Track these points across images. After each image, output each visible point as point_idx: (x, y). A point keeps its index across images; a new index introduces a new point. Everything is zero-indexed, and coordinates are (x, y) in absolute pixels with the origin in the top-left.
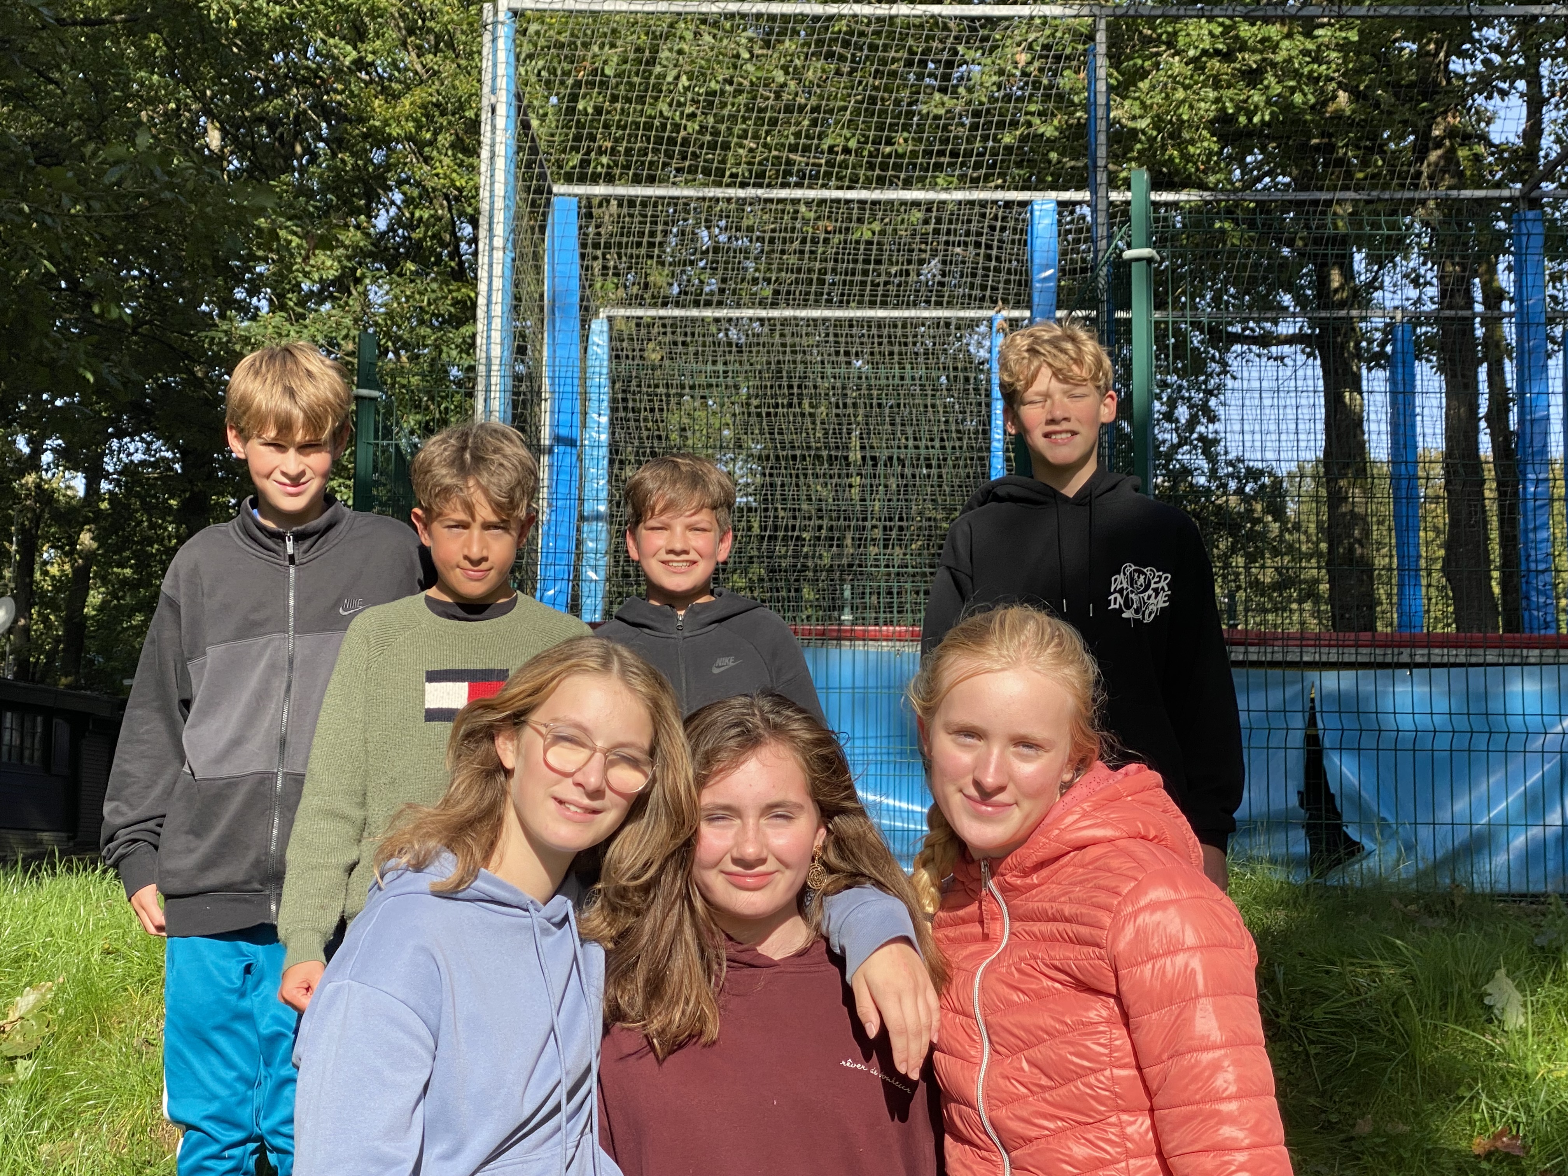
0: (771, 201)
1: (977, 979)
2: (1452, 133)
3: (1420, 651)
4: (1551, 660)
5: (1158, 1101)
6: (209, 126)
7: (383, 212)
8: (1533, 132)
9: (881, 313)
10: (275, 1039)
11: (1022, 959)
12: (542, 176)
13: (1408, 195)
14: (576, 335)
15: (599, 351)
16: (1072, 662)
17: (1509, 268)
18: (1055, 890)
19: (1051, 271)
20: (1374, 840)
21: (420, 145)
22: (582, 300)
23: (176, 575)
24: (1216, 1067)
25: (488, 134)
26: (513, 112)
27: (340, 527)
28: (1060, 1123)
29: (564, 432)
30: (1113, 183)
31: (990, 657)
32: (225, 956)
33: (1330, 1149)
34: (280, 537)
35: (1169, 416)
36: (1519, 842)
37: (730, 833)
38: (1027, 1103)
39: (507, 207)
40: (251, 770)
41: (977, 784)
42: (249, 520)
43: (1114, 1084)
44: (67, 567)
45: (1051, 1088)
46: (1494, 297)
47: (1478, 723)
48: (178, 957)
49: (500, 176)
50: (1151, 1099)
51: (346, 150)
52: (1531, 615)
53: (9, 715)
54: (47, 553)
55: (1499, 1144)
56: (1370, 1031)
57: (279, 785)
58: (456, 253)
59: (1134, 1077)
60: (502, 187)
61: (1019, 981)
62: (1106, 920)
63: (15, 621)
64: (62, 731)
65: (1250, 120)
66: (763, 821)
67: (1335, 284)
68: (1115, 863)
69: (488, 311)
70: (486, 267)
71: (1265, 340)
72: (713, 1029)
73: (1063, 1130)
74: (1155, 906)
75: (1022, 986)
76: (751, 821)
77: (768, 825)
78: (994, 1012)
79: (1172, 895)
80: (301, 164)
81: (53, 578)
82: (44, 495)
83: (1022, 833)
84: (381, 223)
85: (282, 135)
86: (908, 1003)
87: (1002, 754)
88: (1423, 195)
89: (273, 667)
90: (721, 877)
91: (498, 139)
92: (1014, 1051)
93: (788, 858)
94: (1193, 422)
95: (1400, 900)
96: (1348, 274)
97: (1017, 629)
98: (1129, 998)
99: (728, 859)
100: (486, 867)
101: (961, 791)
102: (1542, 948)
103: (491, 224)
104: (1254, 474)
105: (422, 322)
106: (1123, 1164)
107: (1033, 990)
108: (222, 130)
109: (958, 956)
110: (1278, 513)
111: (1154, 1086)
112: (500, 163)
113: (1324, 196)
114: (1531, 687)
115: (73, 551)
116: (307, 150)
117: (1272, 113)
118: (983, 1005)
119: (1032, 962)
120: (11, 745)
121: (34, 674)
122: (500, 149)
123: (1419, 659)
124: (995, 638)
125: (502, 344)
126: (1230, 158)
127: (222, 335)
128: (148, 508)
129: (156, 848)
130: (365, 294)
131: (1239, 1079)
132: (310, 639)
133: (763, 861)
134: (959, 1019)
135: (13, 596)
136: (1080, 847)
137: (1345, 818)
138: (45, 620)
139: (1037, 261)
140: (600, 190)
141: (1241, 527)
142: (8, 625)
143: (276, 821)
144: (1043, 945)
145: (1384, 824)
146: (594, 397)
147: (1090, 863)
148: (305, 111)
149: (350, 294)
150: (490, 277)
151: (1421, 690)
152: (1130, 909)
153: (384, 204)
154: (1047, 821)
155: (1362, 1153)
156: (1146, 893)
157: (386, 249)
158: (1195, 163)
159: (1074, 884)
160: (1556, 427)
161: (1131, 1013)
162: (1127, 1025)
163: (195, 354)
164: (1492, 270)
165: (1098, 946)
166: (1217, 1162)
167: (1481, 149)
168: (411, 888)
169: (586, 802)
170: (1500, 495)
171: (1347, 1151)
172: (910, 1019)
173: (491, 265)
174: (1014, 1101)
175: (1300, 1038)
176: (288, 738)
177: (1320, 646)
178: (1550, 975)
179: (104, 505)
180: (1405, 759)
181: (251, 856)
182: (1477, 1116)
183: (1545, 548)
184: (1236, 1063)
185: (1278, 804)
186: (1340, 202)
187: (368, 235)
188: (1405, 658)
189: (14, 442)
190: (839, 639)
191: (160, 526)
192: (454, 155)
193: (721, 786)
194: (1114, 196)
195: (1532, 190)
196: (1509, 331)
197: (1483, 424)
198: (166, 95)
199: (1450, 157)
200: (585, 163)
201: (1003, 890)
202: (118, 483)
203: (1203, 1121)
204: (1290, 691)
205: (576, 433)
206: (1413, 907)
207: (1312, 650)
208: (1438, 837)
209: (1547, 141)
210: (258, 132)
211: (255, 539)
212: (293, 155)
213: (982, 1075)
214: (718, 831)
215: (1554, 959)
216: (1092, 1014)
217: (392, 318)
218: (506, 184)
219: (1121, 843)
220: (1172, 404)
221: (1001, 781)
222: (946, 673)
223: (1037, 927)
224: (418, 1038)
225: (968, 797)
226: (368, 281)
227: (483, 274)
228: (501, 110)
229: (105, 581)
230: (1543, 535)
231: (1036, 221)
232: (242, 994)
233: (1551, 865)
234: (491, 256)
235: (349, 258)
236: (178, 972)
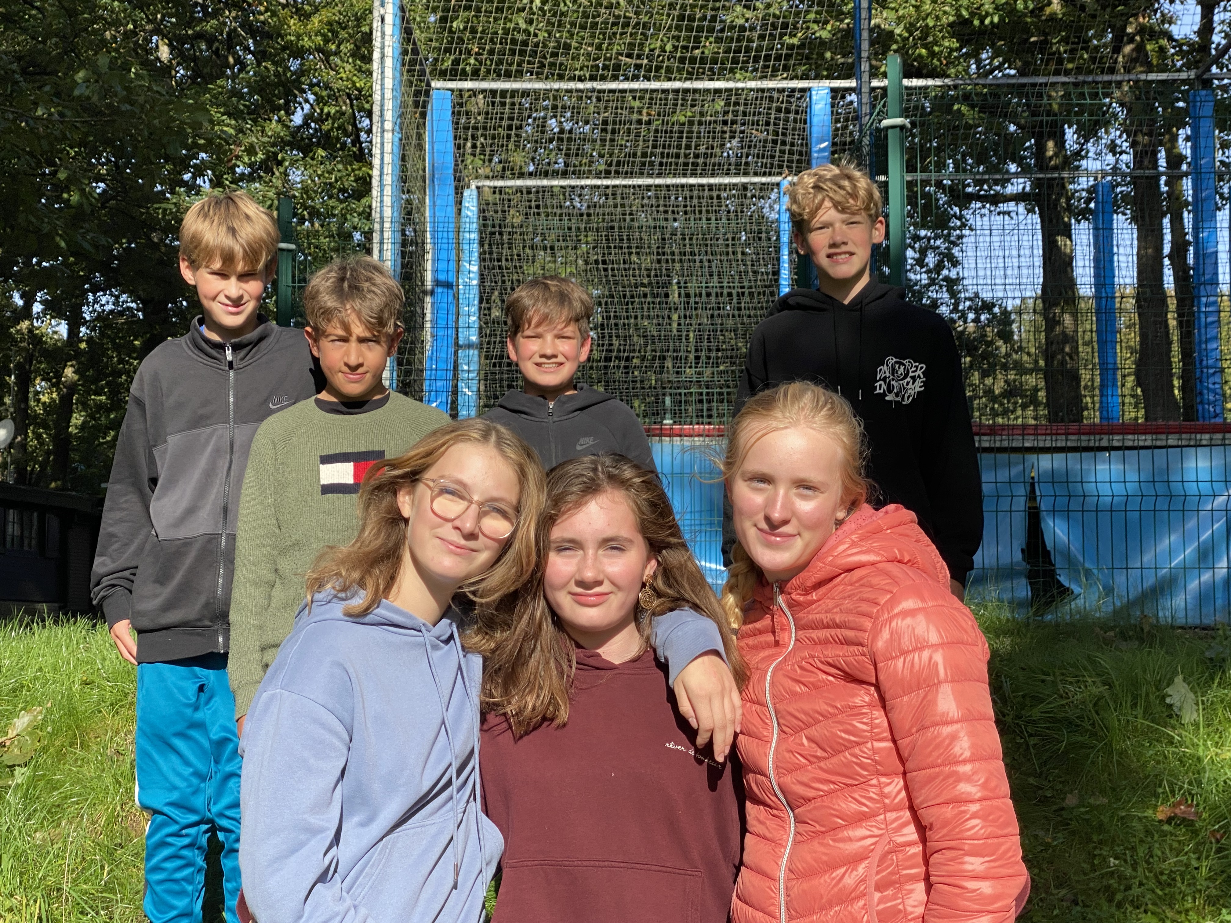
0: (604, 91)
1: (769, 674)
2: (1142, 30)
3: (1116, 437)
4: (1219, 442)
5: (910, 765)
6: (160, 43)
7: (299, 109)
8: (1206, 29)
9: (692, 181)
10: (223, 742)
11: (803, 659)
12: (422, 73)
13: (1107, 78)
14: (451, 199)
15: (469, 213)
16: (841, 422)
17: (1187, 139)
18: (830, 603)
19: (826, 144)
20: (1080, 585)
21: (327, 54)
22: (455, 171)
23: (141, 380)
24: (954, 737)
25: (379, 39)
26: (398, 21)
27: (270, 340)
28: (832, 786)
29: (442, 277)
30: (874, 73)
31: (776, 418)
32: (183, 678)
33: (1046, 818)
34: (220, 347)
35: (920, 262)
36: (1193, 585)
37: (575, 561)
38: (807, 771)
39: (394, 97)
40: (202, 531)
41: (767, 519)
42: (196, 335)
43: (874, 753)
44: (54, 395)
45: (825, 758)
46: (1175, 160)
47: (1161, 489)
48: (146, 680)
49: (389, 72)
50: (903, 764)
51: (269, 60)
52: (1203, 409)
53: (11, 511)
54: (40, 384)
55: (1177, 811)
56: (1077, 726)
57: (223, 544)
58: (357, 141)
59: (890, 748)
60: (391, 81)
61: (801, 676)
62: (868, 624)
63: (15, 438)
64: (53, 523)
65: (982, 22)
66: (600, 552)
67: (1050, 153)
68: (875, 581)
69: (381, 180)
70: (379, 145)
71: (996, 200)
72: (564, 715)
73: (835, 791)
74: (906, 614)
75: (803, 680)
76: (591, 552)
77: (604, 555)
78: (782, 701)
79: (921, 605)
80: (233, 72)
81: (44, 403)
82: (35, 338)
83: (804, 559)
84: (298, 119)
85: (218, 49)
86: (716, 703)
87: (786, 494)
88: (1119, 78)
89: (217, 451)
90: (569, 597)
91: (387, 43)
92: (797, 731)
93: (620, 582)
94: (939, 267)
95: (1101, 628)
96: (1061, 143)
97: (797, 398)
98: (885, 685)
99: (573, 582)
100: (386, 598)
101: (755, 525)
102: (1211, 659)
103: (382, 111)
104: (988, 306)
105: (330, 197)
106: (882, 817)
107: (812, 683)
108: (170, 45)
109: (754, 659)
110: (1006, 336)
111: (905, 754)
112: (389, 62)
113: (1041, 80)
114: (1203, 464)
115: (59, 382)
116: (239, 61)
117: (1000, 16)
118: (773, 696)
119: (811, 661)
120: (13, 535)
121: (30, 479)
122: (389, 51)
123: (1116, 444)
124: (780, 404)
125: (392, 207)
126: (967, 56)
127: (172, 206)
128: (117, 348)
129: (131, 592)
130: (286, 175)
131: (973, 746)
132: (247, 428)
133: (599, 583)
134: (755, 707)
135: (13, 419)
136: (850, 570)
137: (1057, 566)
138: (38, 437)
139: (815, 135)
140: (468, 85)
141: (976, 349)
142: (9, 441)
143: (222, 571)
144: (819, 647)
145: (1088, 573)
146: (466, 247)
147: (856, 582)
148: (235, 28)
149: (273, 174)
150: (382, 153)
151: (1117, 467)
152: (886, 616)
153: (300, 104)
154: (824, 550)
155: (1071, 820)
156: (899, 603)
157: (303, 139)
158: (939, 60)
159: (844, 598)
160: (1223, 257)
161: (887, 697)
162: (884, 707)
163: (151, 225)
164: (1174, 138)
165: (862, 645)
166: (956, 811)
167: (1164, 42)
168: (327, 616)
169: (463, 542)
170: (1179, 316)
171: (1059, 819)
172: (718, 717)
173: (382, 144)
174: (797, 769)
175: (1022, 732)
176: (230, 506)
177: (1038, 435)
178: (1217, 681)
179: (83, 346)
180: (1105, 518)
181: (202, 599)
182: (1160, 790)
183: (1216, 354)
184: (971, 734)
185: (1005, 560)
186: (1053, 84)
187: (288, 127)
188: (1104, 443)
189: (11, 297)
190: (661, 435)
191: (127, 362)
192: (354, 62)
193: (567, 523)
194: (875, 83)
195: (1204, 73)
196: (1187, 186)
197: (1167, 261)
198: (125, 18)
199: (1140, 49)
200: (456, 62)
201: (790, 606)
202: (93, 329)
203: (944, 780)
204: (1015, 471)
205: (452, 278)
206: (1112, 634)
207: (1032, 437)
208: (1131, 579)
209: (1217, 39)
210: (199, 47)
211: (201, 350)
212: (228, 66)
213: (772, 751)
214: (565, 560)
215: (1221, 667)
216: (858, 701)
217: (306, 193)
218: (394, 78)
219: (880, 565)
220: (923, 252)
221: (786, 515)
222: (742, 434)
223: (816, 634)
224: (336, 734)
225: (761, 530)
226: (287, 164)
227: (376, 151)
228: (389, 19)
229: (85, 405)
230: (1213, 345)
231: (814, 102)
232: (196, 708)
233: (1219, 602)
234: (382, 137)
235: (273, 145)
236: (147, 691)
